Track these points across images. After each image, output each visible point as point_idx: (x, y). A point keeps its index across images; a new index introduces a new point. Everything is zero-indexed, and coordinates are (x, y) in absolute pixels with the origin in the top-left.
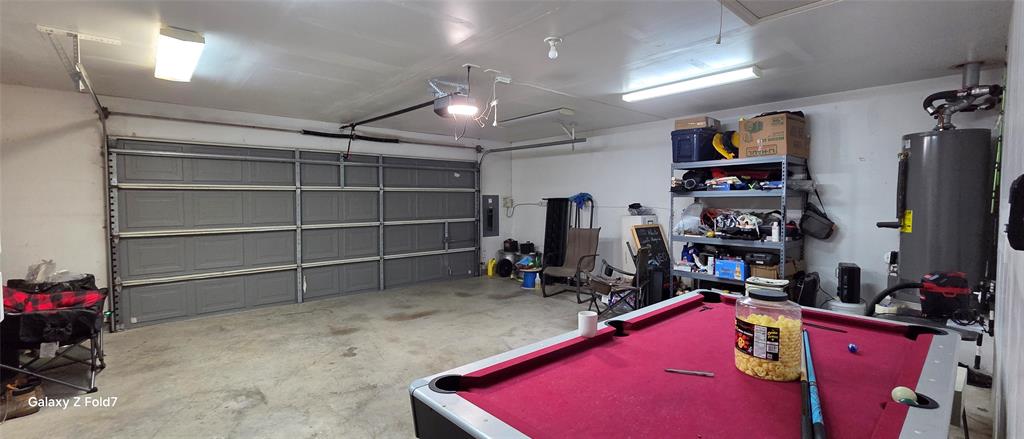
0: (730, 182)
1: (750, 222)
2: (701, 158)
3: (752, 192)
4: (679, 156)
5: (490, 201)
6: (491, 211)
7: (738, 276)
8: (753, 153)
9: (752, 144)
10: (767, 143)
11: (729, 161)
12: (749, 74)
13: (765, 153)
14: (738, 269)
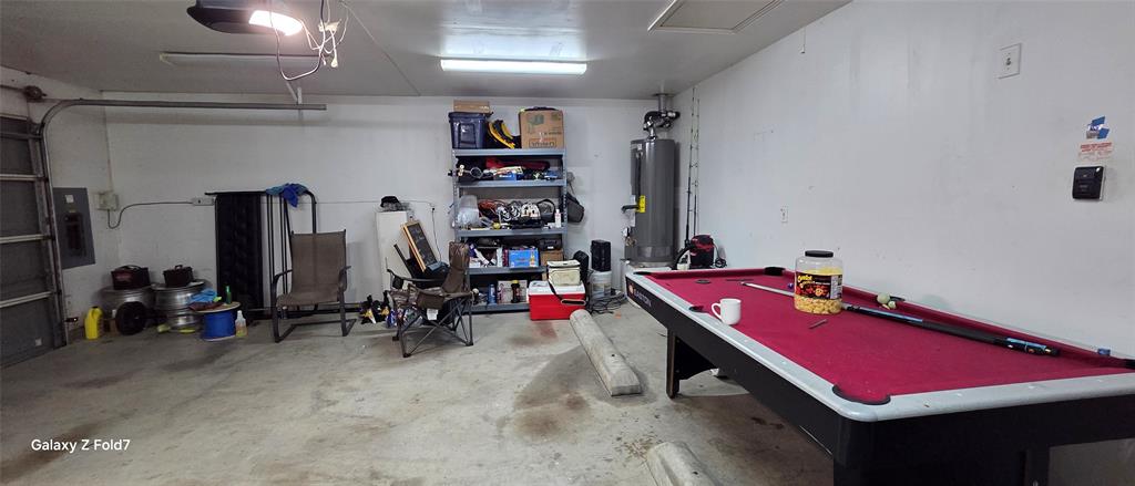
0: (514, 172)
1: (532, 211)
2: (485, 146)
3: (536, 182)
4: (457, 142)
5: (70, 199)
6: (73, 218)
7: (534, 264)
8: (535, 144)
9: (533, 136)
10: (548, 136)
11: (511, 151)
12: (581, 69)
13: (545, 145)
14: (533, 257)
